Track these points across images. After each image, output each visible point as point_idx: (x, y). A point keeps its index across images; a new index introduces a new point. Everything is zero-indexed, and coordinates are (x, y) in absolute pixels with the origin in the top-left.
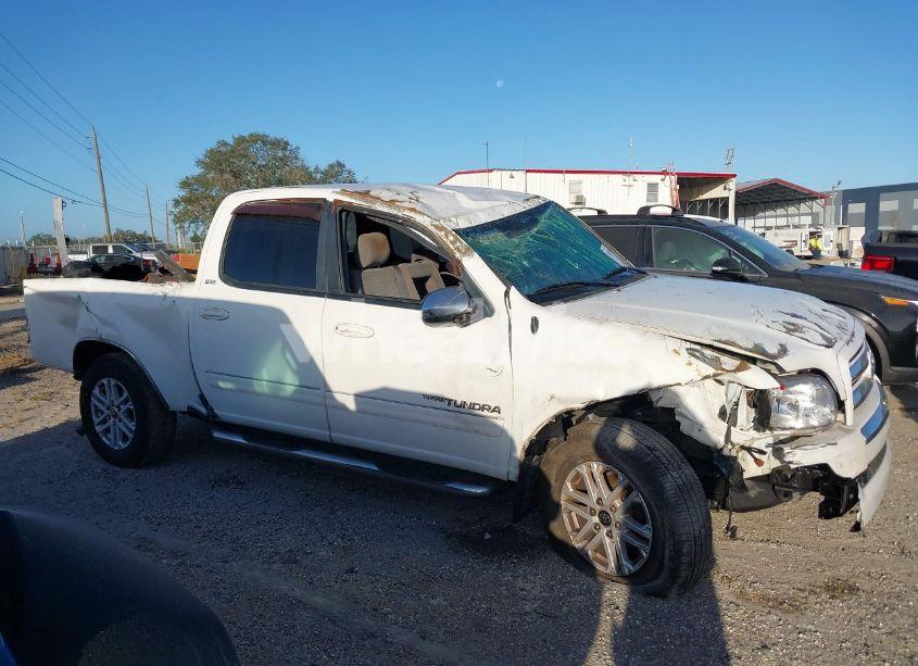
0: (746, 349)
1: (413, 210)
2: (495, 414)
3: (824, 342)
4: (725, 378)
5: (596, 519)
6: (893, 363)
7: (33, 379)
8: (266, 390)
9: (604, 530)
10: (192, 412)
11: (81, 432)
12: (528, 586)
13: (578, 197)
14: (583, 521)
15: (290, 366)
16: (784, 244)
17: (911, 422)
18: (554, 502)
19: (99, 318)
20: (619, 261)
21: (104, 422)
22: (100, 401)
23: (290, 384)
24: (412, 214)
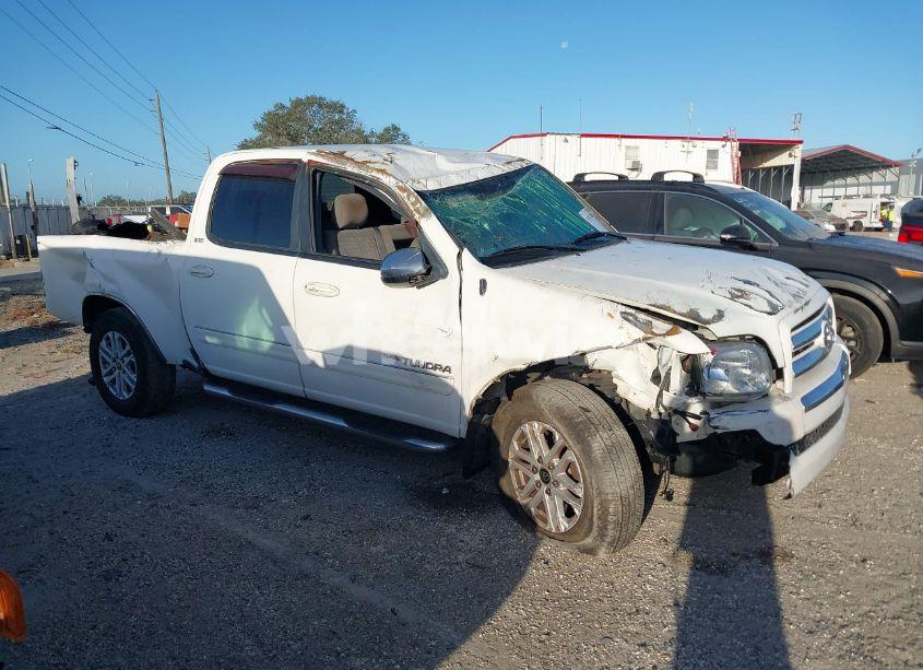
0: (680, 314)
1: (383, 171)
2: (446, 374)
3: (769, 310)
4: (657, 341)
5: (537, 477)
6: (903, 337)
7: (70, 333)
8: (247, 346)
9: (544, 487)
10: (186, 365)
11: (92, 382)
12: (467, 538)
13: (634, 162)
14: (527, 479)
15: (265, 321)
16: (853, 215)
17: (918, 398)
18: (503, 460)
19: (102, 274)
20: (599, 225)
21: (111, 373)
22: (105, 352)
23: (267, 340)
24: (379, 176)
